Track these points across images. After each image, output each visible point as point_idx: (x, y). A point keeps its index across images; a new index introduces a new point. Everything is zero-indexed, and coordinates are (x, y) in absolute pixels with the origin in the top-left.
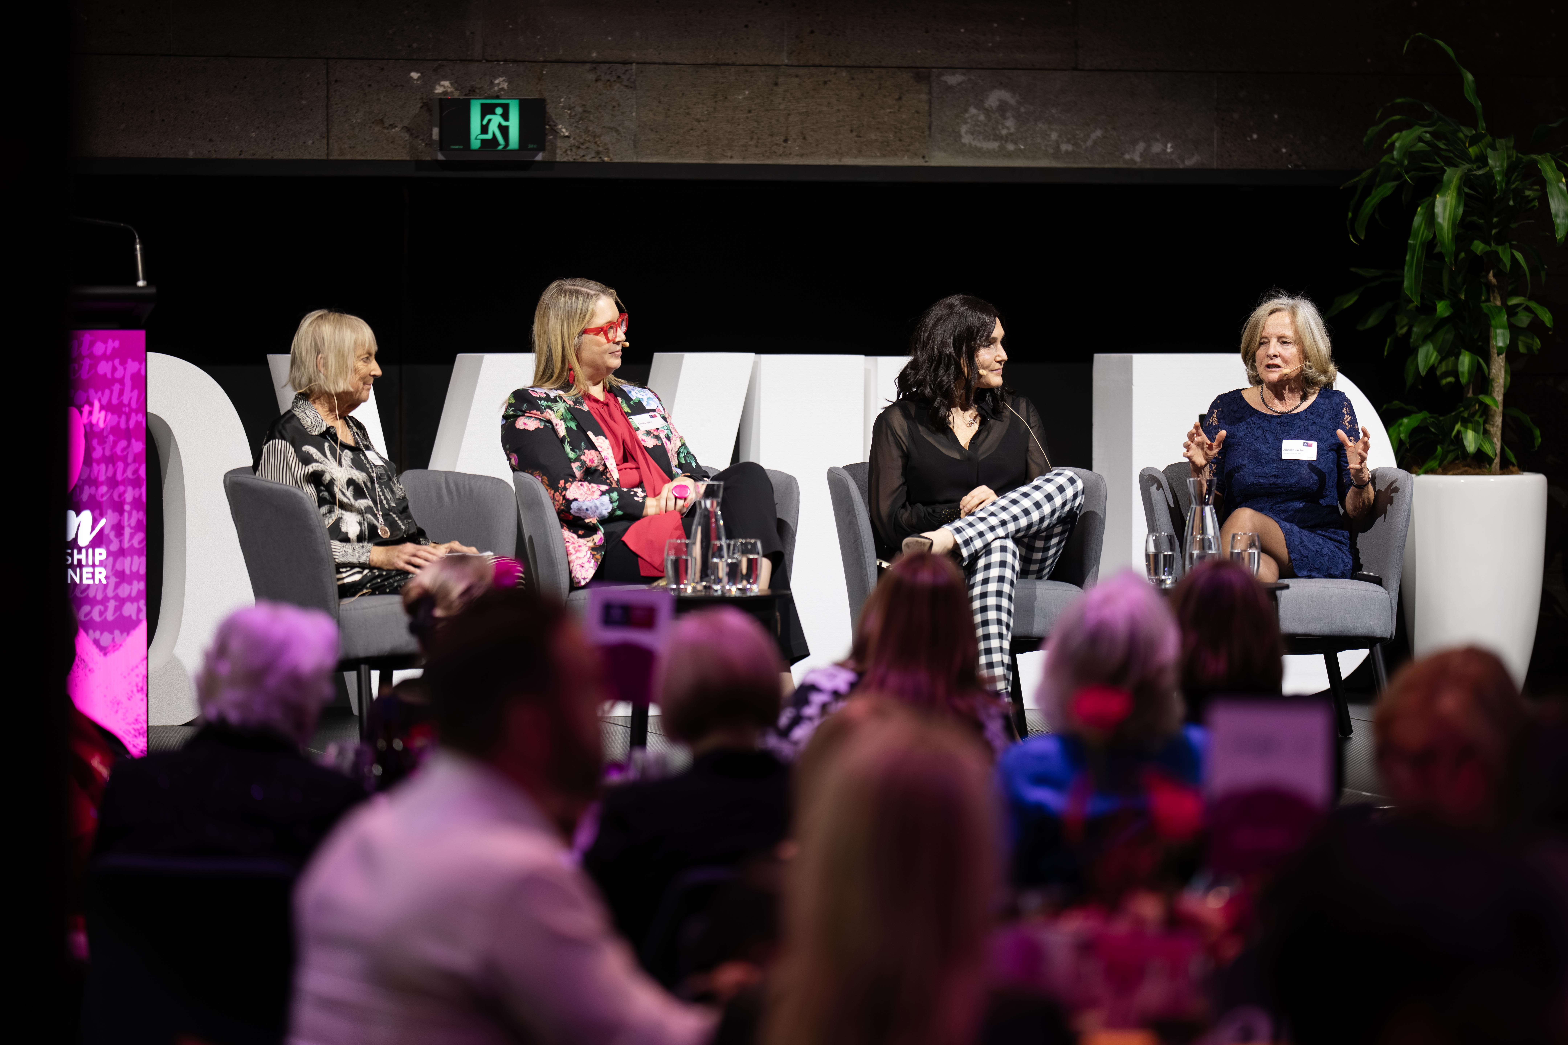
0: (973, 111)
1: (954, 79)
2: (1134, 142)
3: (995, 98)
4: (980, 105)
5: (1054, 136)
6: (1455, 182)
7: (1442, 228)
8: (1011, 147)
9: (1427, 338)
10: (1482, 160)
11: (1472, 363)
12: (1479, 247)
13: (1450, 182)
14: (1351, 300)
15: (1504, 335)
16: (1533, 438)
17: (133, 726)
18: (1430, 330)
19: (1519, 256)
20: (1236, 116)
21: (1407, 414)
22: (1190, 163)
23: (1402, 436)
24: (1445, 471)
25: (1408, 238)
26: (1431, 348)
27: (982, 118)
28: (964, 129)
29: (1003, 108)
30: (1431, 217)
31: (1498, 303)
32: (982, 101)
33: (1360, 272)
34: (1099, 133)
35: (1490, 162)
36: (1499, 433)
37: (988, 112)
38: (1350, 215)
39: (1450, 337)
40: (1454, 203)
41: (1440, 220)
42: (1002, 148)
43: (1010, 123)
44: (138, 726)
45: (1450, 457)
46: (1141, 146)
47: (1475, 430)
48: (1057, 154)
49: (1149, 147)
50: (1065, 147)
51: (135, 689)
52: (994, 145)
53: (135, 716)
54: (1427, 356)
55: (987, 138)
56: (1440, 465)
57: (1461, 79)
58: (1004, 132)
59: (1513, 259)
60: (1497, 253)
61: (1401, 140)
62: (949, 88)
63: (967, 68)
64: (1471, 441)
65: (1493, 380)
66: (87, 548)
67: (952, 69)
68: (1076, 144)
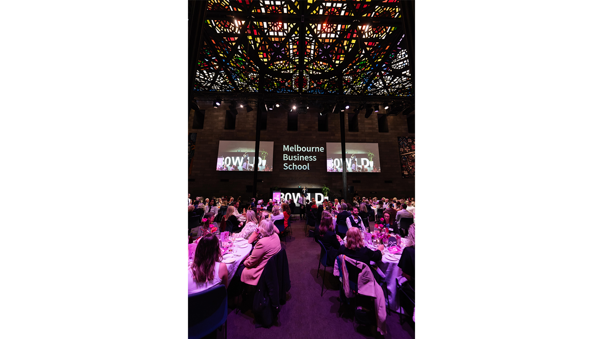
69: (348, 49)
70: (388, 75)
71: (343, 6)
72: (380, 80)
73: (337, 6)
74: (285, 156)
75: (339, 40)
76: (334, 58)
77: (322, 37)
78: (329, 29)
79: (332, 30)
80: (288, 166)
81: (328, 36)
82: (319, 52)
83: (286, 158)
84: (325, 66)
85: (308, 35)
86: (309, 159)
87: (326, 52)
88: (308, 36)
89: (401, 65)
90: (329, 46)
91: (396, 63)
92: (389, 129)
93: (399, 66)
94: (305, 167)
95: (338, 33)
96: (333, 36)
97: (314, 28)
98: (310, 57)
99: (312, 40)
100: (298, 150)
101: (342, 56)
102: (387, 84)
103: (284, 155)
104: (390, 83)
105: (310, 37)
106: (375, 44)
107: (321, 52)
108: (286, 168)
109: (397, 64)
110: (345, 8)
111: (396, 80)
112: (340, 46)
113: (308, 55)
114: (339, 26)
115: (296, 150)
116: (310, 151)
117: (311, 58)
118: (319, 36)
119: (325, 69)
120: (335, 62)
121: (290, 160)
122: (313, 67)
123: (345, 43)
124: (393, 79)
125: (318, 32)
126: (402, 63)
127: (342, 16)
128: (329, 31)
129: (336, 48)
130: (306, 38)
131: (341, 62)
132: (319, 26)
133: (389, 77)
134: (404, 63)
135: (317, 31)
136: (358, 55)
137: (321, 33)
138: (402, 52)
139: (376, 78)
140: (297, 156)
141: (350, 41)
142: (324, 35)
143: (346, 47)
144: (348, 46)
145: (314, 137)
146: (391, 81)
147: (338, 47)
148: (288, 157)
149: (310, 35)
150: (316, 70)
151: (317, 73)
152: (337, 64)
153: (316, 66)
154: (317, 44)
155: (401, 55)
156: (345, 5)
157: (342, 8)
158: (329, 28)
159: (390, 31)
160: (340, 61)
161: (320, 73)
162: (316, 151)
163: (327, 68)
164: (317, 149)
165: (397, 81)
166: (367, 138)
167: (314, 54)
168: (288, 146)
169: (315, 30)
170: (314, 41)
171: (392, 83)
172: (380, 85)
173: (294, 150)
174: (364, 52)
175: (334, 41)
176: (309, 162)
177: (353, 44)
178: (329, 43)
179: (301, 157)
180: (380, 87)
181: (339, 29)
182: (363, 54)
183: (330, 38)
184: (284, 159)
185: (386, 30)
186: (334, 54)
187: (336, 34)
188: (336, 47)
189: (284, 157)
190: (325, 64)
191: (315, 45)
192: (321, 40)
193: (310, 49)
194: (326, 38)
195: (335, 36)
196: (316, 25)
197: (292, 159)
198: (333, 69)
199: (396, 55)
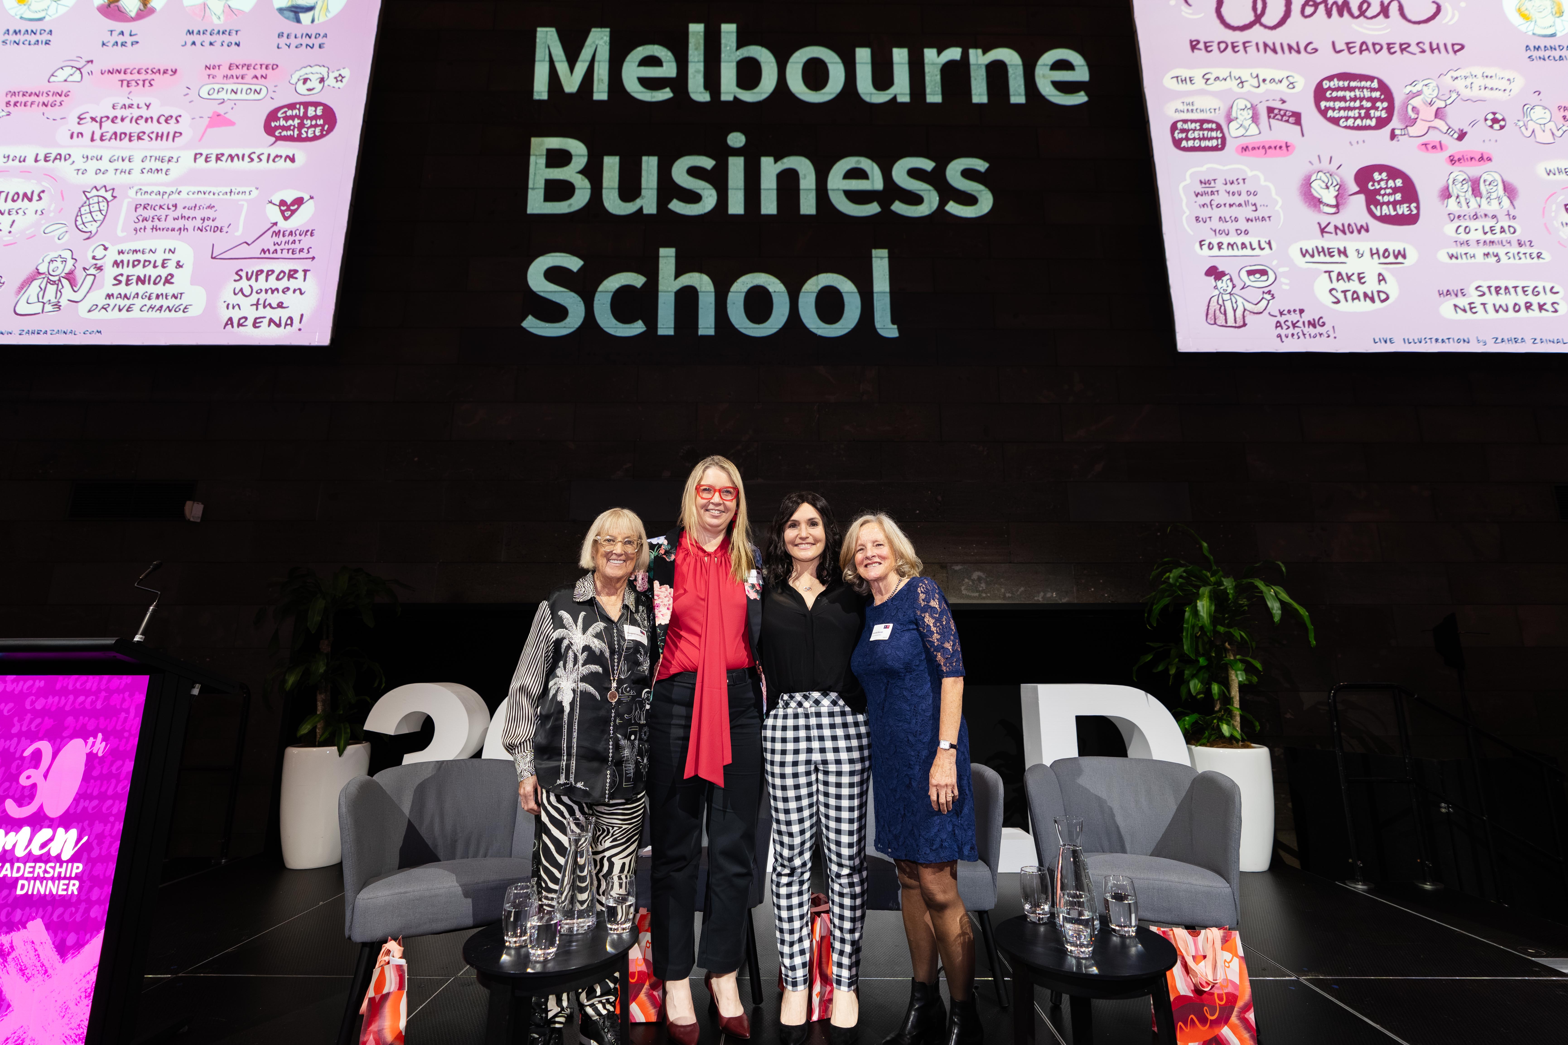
0: (966, 580)
1: (957, 568)
2: (1039, 592)
3: (976, 575)
4: (969, 578)
5: (1003, 590)
6: (1207, 593)
7: (1203, 618)
8: (984, 595)
9: (1193, 676)
10: (1220, 583)
11: (1219, 688)
12: (1221, 629)
13: (1204, 594)
14: (1149, 658)
15: (1241, 674)
16: (1254, 726)
17: (75, 1031)
18: (1195, 672)
19: (1243, 634)
20: (1083, 581)
21: (1187, 715)
22: (1065, 600)
23: (1187, 726)
24: (1212, 746)
25: (1183, 624)
26: (1197, 681)
27: (971, 583)
28: (963, 588)
29: (980, 579)
30: (1196, 612)
31: (1232, 658)
32: (970, 577)
33: (1151, 644)
34: (1022, 589)
35: (1225, 583)
36: (1239, 725)
37: (973, 581)
38: (1146, 615)
39: (1206, 676)
40: (1208, 604)
41: (1201, 614)
42: (980, 595)
43: (983, 585)
44: (79, 1032)
45: (1213, 737)
46: (1042, 594)
47: (1227, 724)
48: (1004, 598)
49: (1045, 595)
50: (1008, 595)
51: (83, 995)
52: (977, 594)
53: (79, 1022)
54: (1195, 686)
55: (973, 592)
56: (1208, 742)
57: (1201, 546)
58: (981, 589)
59: (1241, 636)
60: (1230, 632)
61: (1173, 575)
62: (956, 571)
63: (963, 563)
64: (1225, 729)
65: (1233, 698)
66: (68, 862)
67: (957, 563)
68: (1012, 593)
74: (557, 158)
80: (584, 285)
83: (558, 190)
86: (892, 194)
94: (829, 304)
100: (729, 88)
103: (541, 145)
108: (557, 313)
115: (712, 81)
116: (901, 89)
121: (615, 206)
140: (722, 154)
148: (593, 172)
162: (979, 94)
164: (996, 72)
168: (599, 37)
173: (679, 83)
176: (885, 229)
179: (769, 169)
184: (535, 205)
189: (538, 174)
197: (648, 202)
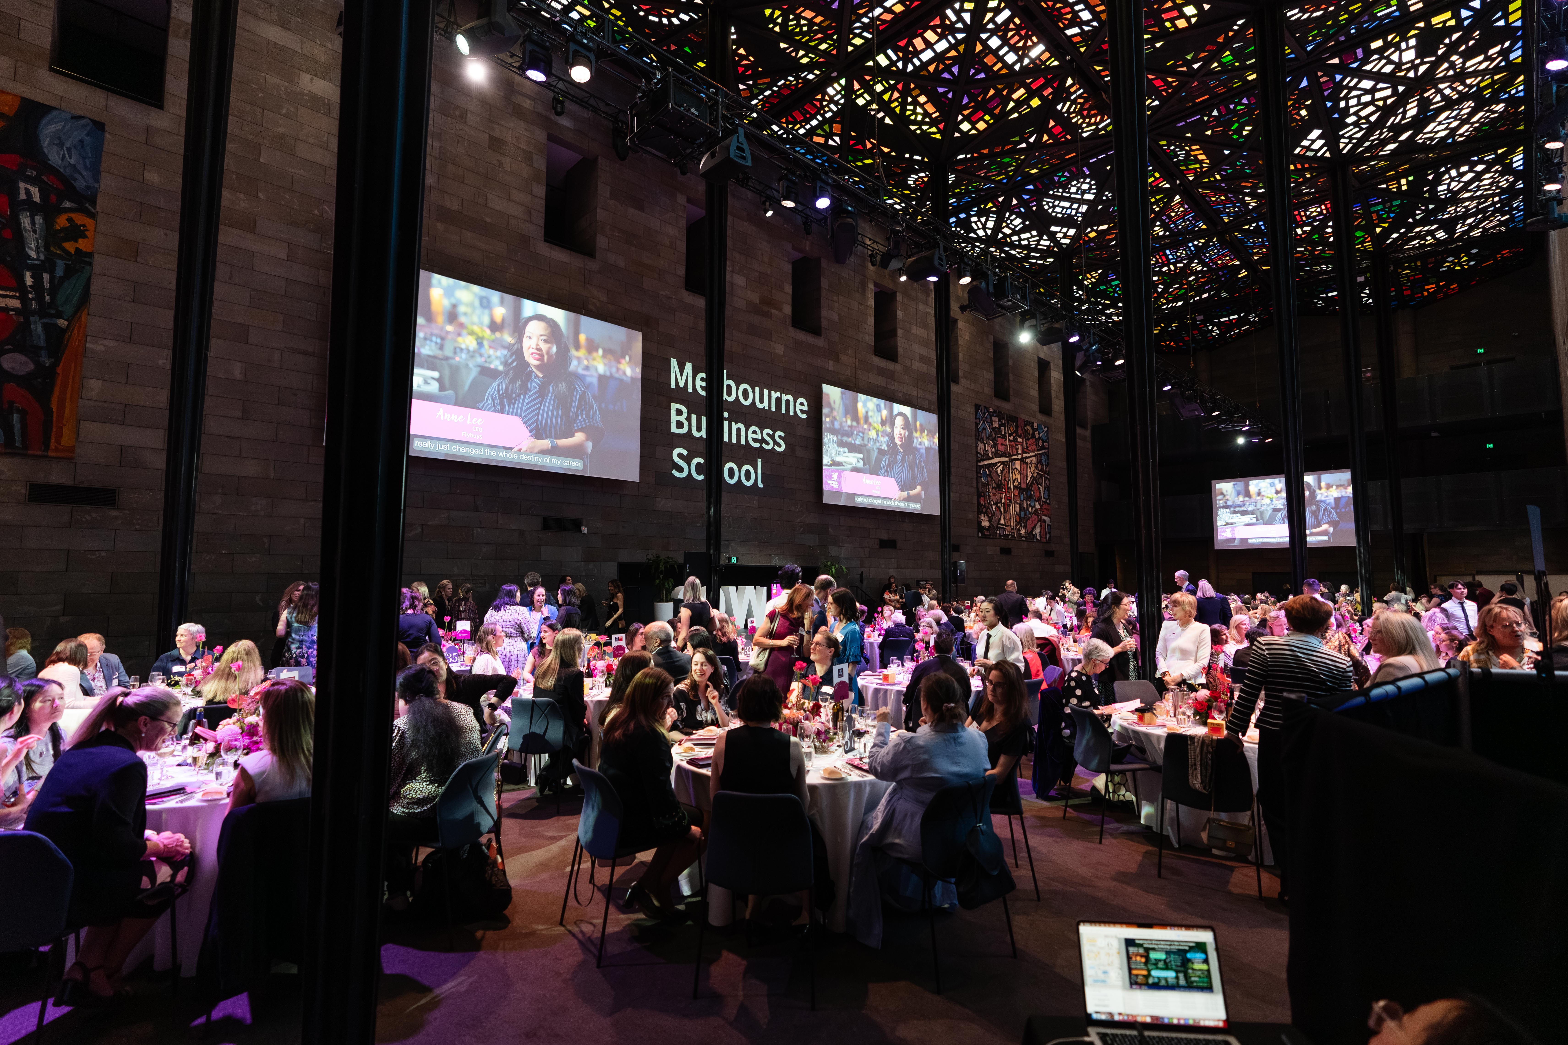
69: (1012, 111)
70: (1019, 215)
71: (1087, 23)
72: (993, 217)
73: (1080, 14)
74: (679, 413)
75: (1013, 78)
76: (966, 112)
77: (989, 43)
78: (1017, 38)
79: (1021, 44)
80: (688, 461)
81: (1001, 53)
82: (948, 69)
83: (680, 425)
84: (926, 114)
85: (962, 10)
86: (762, 441)
87: (963, 84)
88: (958, 13)
89: (1063, 208)
90: (982, 76)
91: (1056, 198)
92: (961, 373)
93: (1058, 210)
94: (748, 475)
95: (1026, 61)
96: (1011, 58)
97: (991, 10)
98: (906, 60)
99: (960, 31)
101: (987, 118)
102: (1000, 235)
103: (675, 406)
104: (1010, 236)
105: (960, 19)
106: (1064, 137)
107: (952, 73)
108: (681, 470)
109: (1057, 203)
110: (1086, 28)
111: (1027, 235)
112: (1004, 93)
113: (904, 50)
114: (1041, 48)
116: (765, 405)
117: (905, 66)
118: (984, 36)
119: (915, 122)
120: (962, 122)
121: (695, 434)
122: (884, 92)
123: (1020, 93)
124: (1025, 230)
125: (991, 26)
126: (1067, 204)
127: (1065, 34)
128: (1012, 42)
129: (992, 92)
130: (949, 12)
131: (973, 132)
132: (1006, 13)
133: (1019, 221)
134: (1070, 207)
135: (992, 20)
136: (1017, 139)
137: (993, 33)
138: (1084, 182)
139: (990, 205)
141: (1031, 95)
142: (995, 42)
143: (1012, 104)
144: (1019, 103)
145: (780, 349)
146: (1015, 232)
147: (998, 92)
148: (689, 419)
149: (967, 17)
150: (885, 106)
151: (881, 115)
152: (960, 131)
153: (896, 95)
154: (961, 48)
155: (1079, 189)
156: (1095, 24)
157: (1080, 23)
158: (1020, 35)
159: (1104, 128)
160: (974, 127)
161: (888, 121)
162: (784, 410)
163: (926, 123)
164: (788, 402)
165: (1027, 239)
166: (915, 393)
167: (925, 65)
168: (689, 367)
169: (989, 15)
170: (960, 36)
171: (1015, 238)
172: (984, 228)
174: (1032, 140)
175: (1004, 71)
176: (761, 452)
177: (1029, 106)
178: (988, 69)
179: (734, 426)
180: (981, 233)
181: (1034, 53)
182: (1028, 143)
183: (1001, 59)
184: (674, 429)
185: (1102, 121)
186: (976, 101)
187: (1020, 59)
188: (995, 89)
189: (674, 418)
190: (930, 108)
191: (952, 47)
192: (979, 47)
193: (929, 45)
194: (995, 52)
195: (1015, 63)
196: (1003, 5)
198: (938, 136)
199: (1070, 181)
